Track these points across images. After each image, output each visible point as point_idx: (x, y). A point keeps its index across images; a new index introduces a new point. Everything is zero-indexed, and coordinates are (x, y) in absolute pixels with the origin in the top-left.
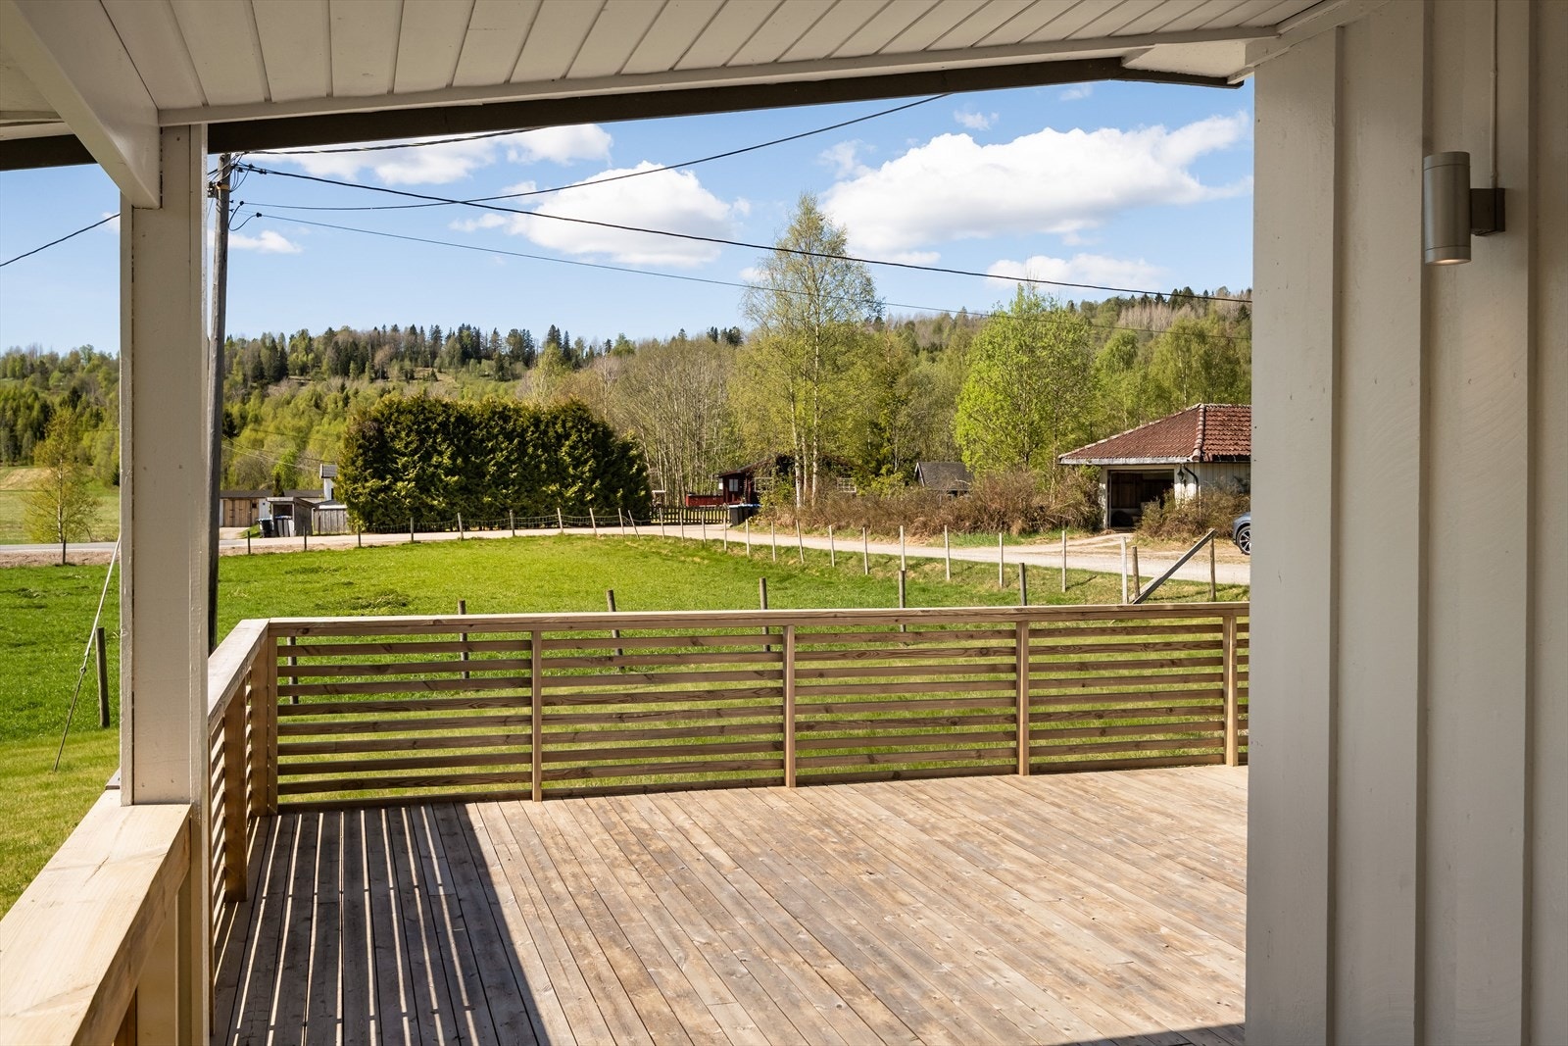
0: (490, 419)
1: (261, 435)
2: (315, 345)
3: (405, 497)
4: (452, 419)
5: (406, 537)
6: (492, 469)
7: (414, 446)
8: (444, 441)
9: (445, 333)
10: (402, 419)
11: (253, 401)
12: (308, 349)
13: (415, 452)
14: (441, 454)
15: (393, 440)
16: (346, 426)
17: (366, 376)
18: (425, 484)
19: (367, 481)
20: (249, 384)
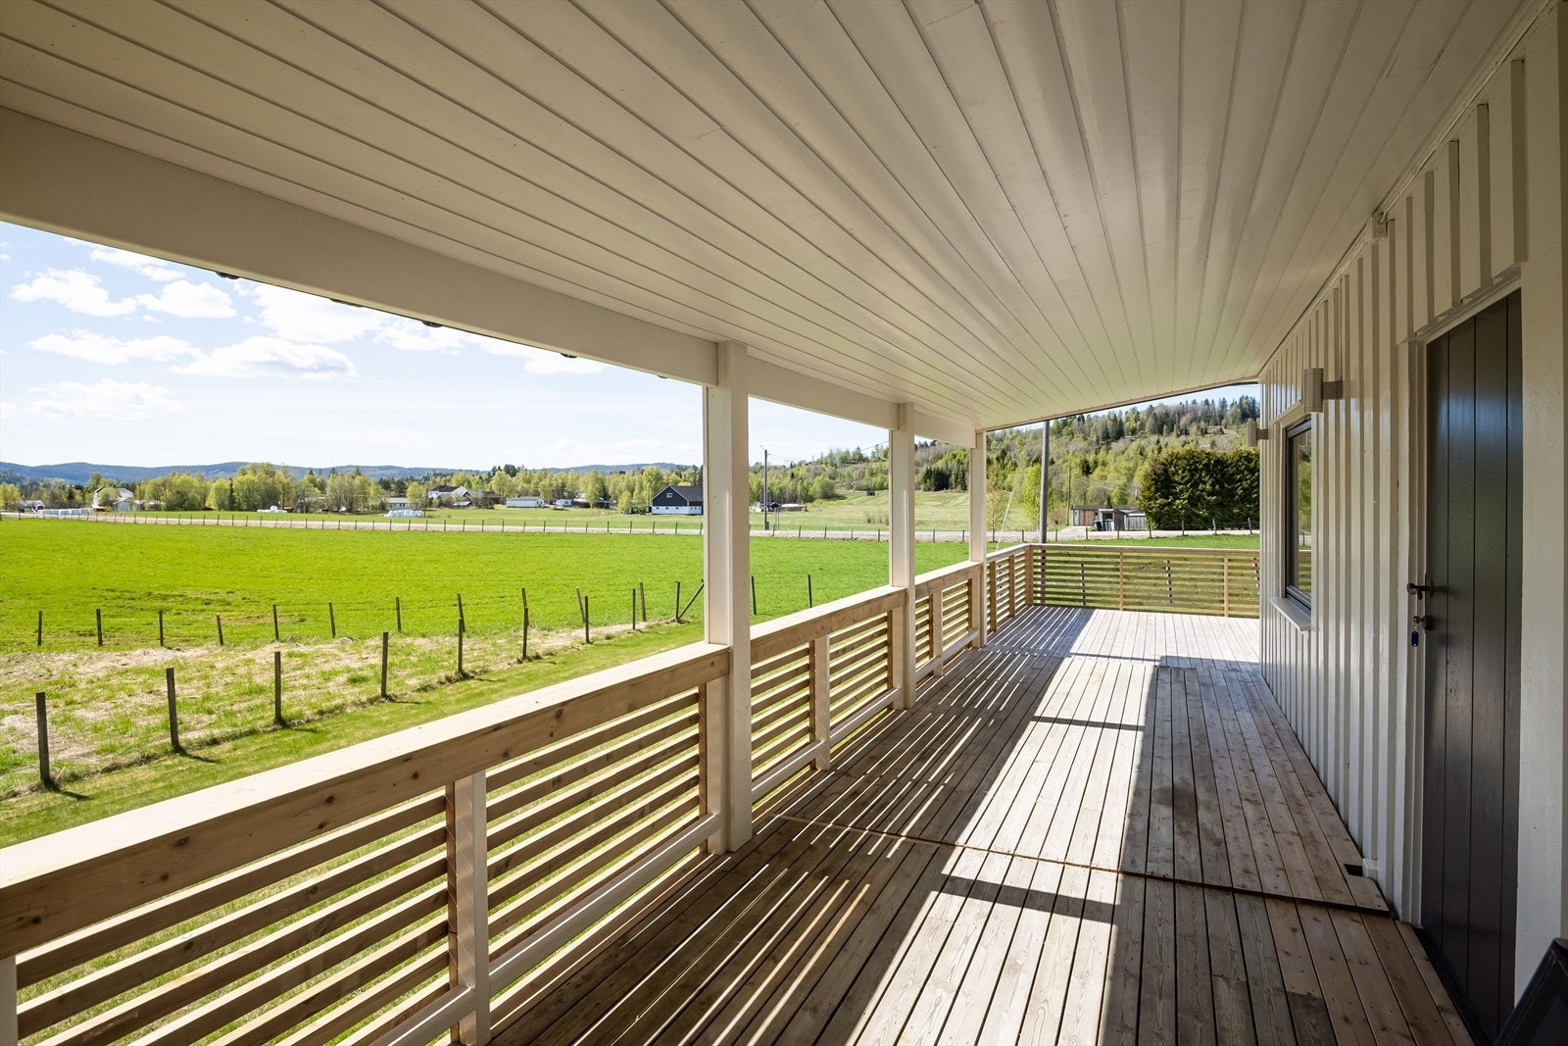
0: (1238, 461)
1: (1105, 473)
2: (1141, 416)
3: (1181, 509)
4: (1212, 462)
5: (1180, 533)
6: (1240, 492)
7: (1186, 479)
8: (1207, 475)
9: (1229, 403)
10: (1179, 462)
11: (1102, 452)
12: (1137, 419)
13: (1188, 481)
14: (1205, 483)
15: (1174, 475)
16: (1145, 467)
17: (1174, 434)
18: (1194, 501)
19: (1157, 499)
20: (1101, 442)
